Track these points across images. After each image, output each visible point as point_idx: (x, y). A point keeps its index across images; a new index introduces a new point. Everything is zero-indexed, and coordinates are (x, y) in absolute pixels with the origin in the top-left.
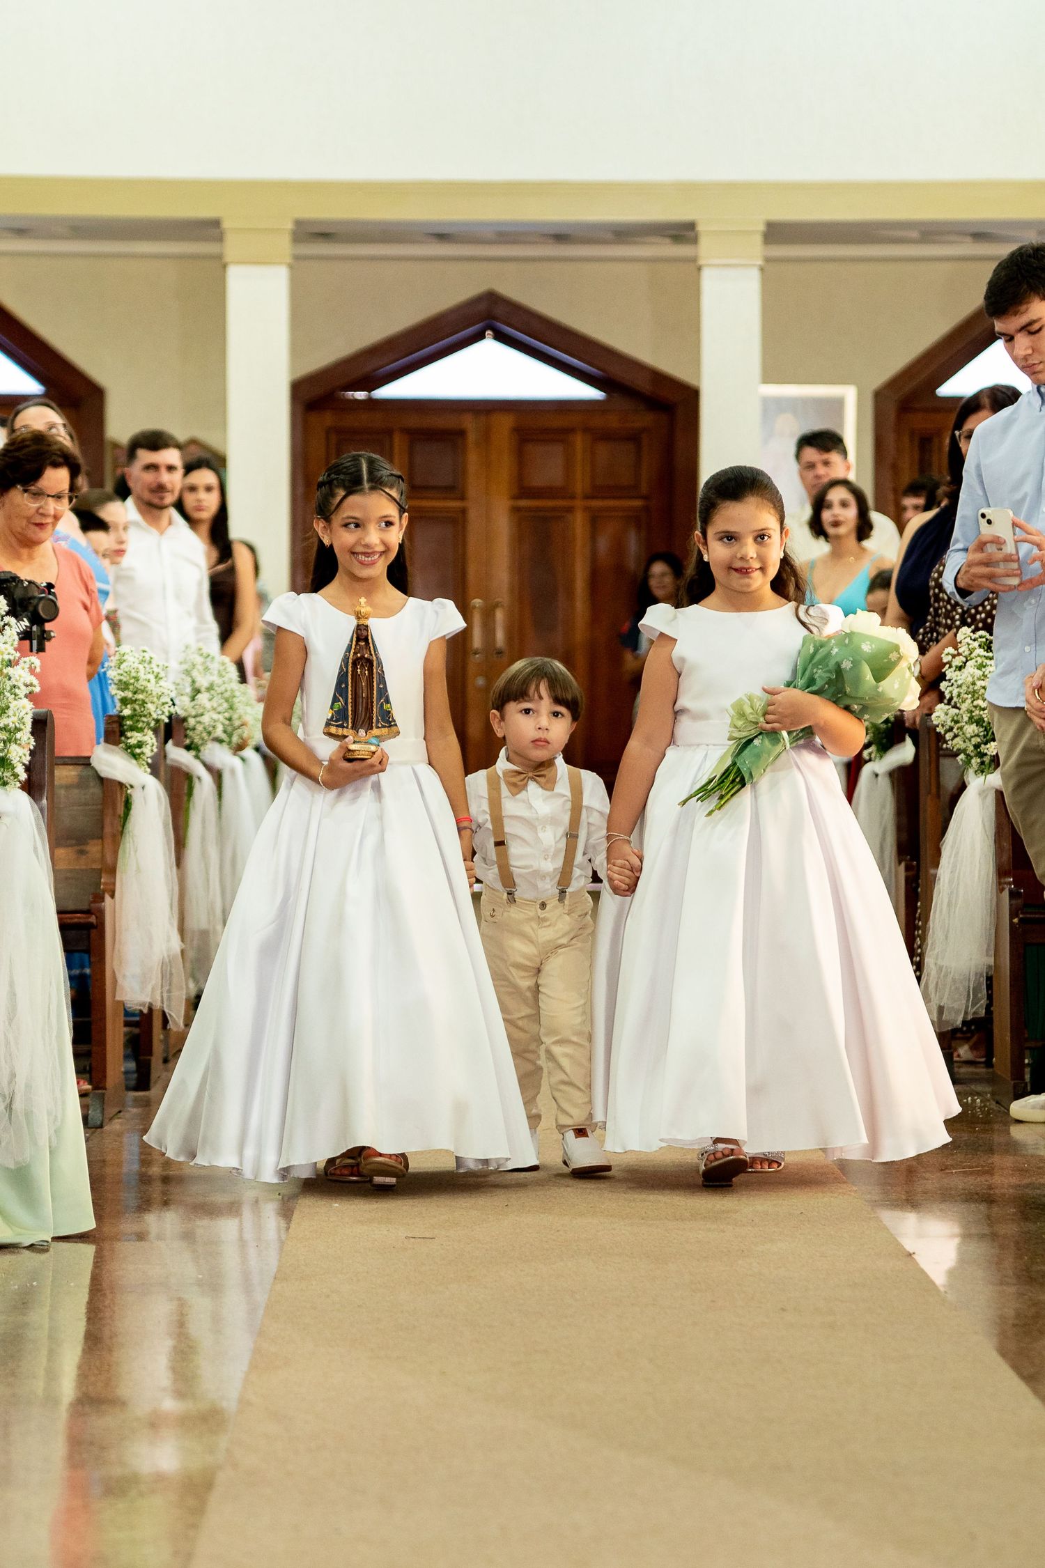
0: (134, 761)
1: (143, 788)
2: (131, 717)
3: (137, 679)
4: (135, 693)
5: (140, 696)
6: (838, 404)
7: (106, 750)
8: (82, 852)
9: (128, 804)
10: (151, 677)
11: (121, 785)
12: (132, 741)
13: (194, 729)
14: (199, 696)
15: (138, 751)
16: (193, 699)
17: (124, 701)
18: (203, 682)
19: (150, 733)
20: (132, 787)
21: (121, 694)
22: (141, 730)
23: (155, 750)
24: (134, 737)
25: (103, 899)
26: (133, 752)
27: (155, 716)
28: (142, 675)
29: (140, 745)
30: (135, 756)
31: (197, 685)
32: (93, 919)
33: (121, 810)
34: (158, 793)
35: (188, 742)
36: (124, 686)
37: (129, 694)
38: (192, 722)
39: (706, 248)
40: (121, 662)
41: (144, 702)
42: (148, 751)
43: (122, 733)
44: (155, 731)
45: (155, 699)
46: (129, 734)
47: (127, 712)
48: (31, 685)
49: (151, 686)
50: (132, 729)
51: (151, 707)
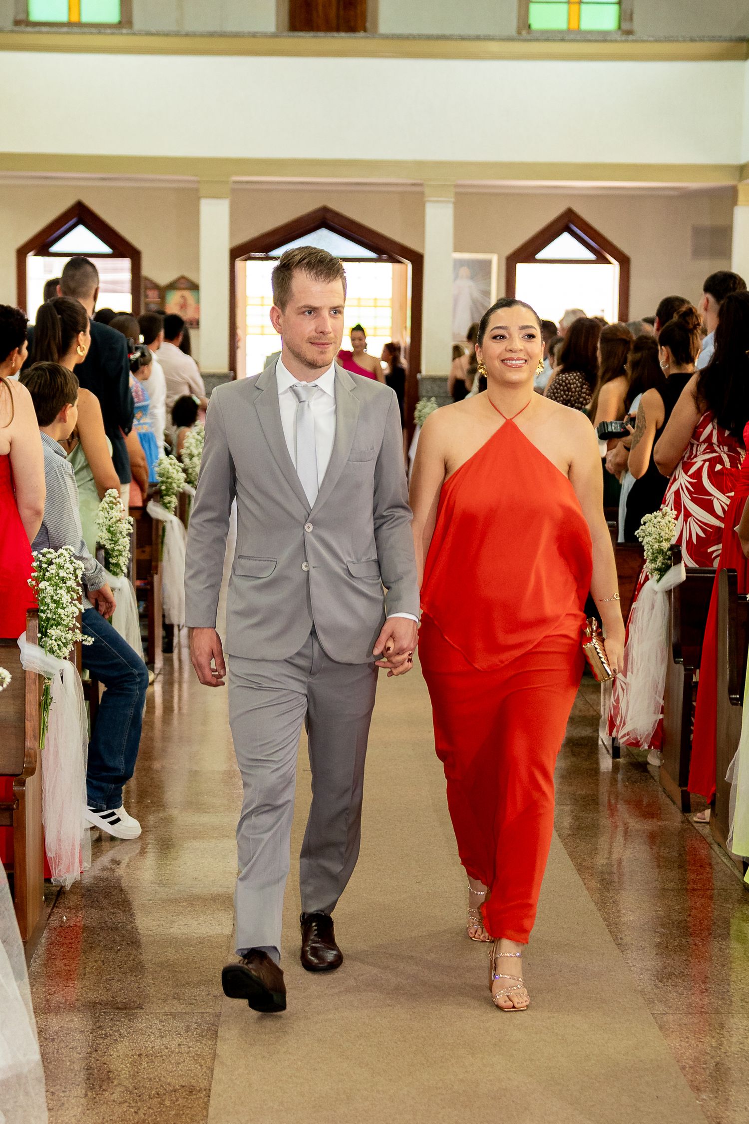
0: (167, 510)
1: (171, 521)
2: (165, 490)
3: (168, 472)
4: (168, 478)
5: (170, 480)
6: (488, 263)
7: (154, 506)
8: (144, 552)
9: (164, 529)
10: (175, 471)
11: (162, 522)
12: (166, 501)
13: (191, 474)
14: (194, 459)
15: (168, 505)
16: (191, 459)
17: (162, 482)
18: (195, 452)
19: (174, 496)
20: (166, 521)
21: (160, 479)
22: (169, 495)
23: (177, 503)
24: (167, 499)
25: (152, 577)
26: (166, 506)
27: (176, 488)
28: (171, 470)
29: (169, 503)
30: (167, 508)
31: (193, 453)
32: (149, 587)
33: (160, 532)
34: (179, 525)
35: (188, 480)
36: (161, 475)
37: (164, 479)
38: (190, 471)
39: (427, 191)
40: (160, 465)
41: (171, 483)
42: (173, 505)
43: (162, 497)
44: (176, 495)
45: (176, 481)
46: (164, 497)
47: (163, 488)
48: (129, 529)
49: (175, 475)
50: (167, 495)
51: (174, 485)
